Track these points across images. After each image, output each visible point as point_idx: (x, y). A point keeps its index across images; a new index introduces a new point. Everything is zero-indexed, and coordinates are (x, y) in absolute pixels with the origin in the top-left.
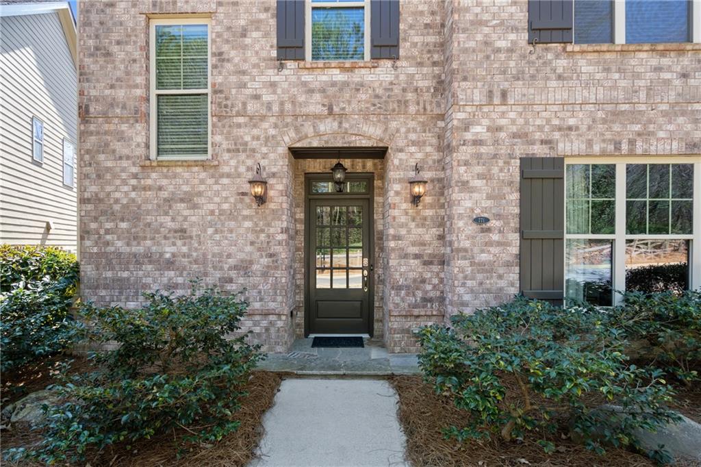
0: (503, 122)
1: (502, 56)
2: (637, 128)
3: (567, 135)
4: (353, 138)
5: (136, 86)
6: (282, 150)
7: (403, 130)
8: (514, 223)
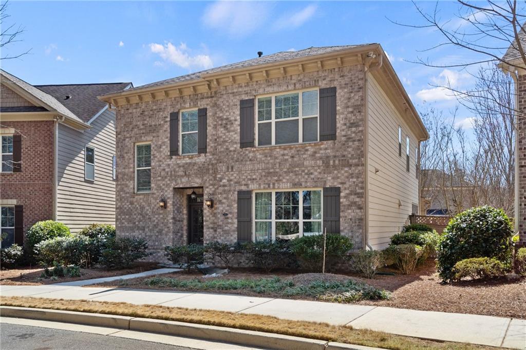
0: (232, 178)
1: (232, 153)
2: (276, 178)
3: (253, 182)
4: (193, 184)
5: (131, 168)
6: (171, 189)
7: (208, 180)
8: (236, 215)
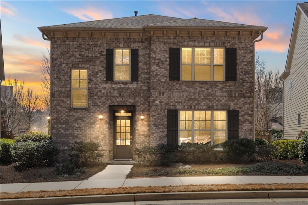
0: (163, 100)
1: (163, 83)
3: (179, 104)
4: (126, 103)
5: (68, 88)
6: (107, 106)
7: (139, 101)
8: (166, 126)
